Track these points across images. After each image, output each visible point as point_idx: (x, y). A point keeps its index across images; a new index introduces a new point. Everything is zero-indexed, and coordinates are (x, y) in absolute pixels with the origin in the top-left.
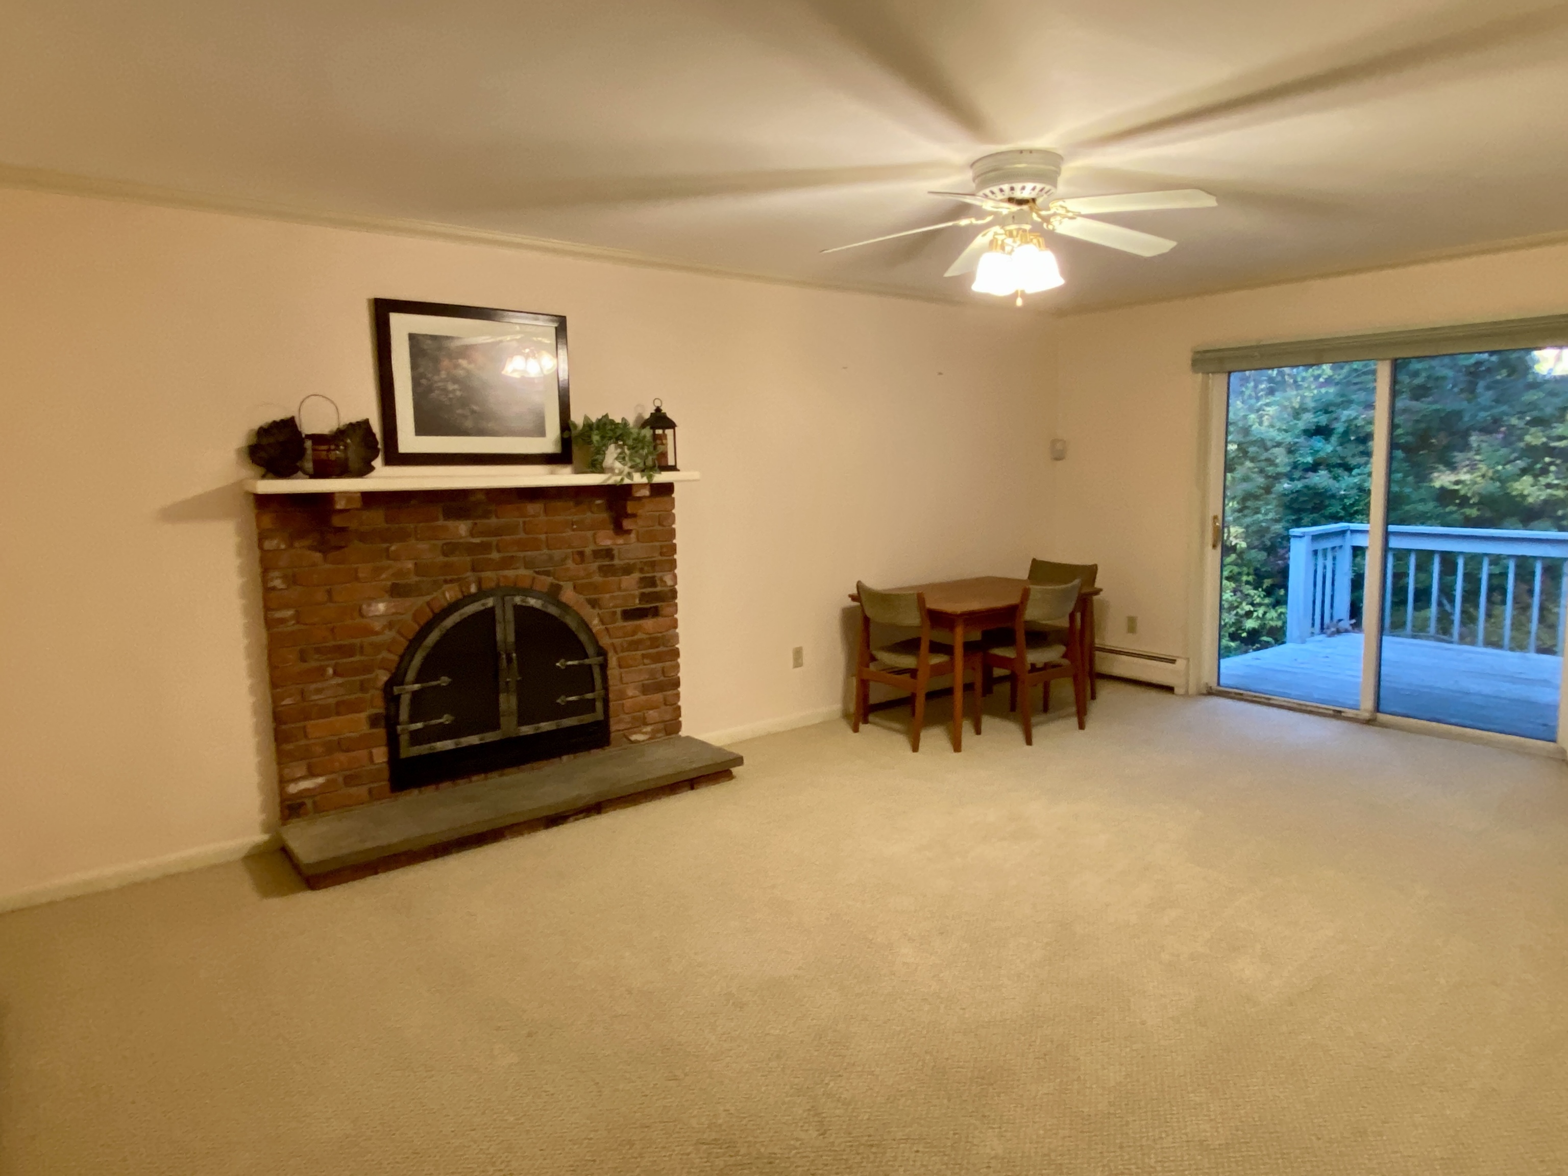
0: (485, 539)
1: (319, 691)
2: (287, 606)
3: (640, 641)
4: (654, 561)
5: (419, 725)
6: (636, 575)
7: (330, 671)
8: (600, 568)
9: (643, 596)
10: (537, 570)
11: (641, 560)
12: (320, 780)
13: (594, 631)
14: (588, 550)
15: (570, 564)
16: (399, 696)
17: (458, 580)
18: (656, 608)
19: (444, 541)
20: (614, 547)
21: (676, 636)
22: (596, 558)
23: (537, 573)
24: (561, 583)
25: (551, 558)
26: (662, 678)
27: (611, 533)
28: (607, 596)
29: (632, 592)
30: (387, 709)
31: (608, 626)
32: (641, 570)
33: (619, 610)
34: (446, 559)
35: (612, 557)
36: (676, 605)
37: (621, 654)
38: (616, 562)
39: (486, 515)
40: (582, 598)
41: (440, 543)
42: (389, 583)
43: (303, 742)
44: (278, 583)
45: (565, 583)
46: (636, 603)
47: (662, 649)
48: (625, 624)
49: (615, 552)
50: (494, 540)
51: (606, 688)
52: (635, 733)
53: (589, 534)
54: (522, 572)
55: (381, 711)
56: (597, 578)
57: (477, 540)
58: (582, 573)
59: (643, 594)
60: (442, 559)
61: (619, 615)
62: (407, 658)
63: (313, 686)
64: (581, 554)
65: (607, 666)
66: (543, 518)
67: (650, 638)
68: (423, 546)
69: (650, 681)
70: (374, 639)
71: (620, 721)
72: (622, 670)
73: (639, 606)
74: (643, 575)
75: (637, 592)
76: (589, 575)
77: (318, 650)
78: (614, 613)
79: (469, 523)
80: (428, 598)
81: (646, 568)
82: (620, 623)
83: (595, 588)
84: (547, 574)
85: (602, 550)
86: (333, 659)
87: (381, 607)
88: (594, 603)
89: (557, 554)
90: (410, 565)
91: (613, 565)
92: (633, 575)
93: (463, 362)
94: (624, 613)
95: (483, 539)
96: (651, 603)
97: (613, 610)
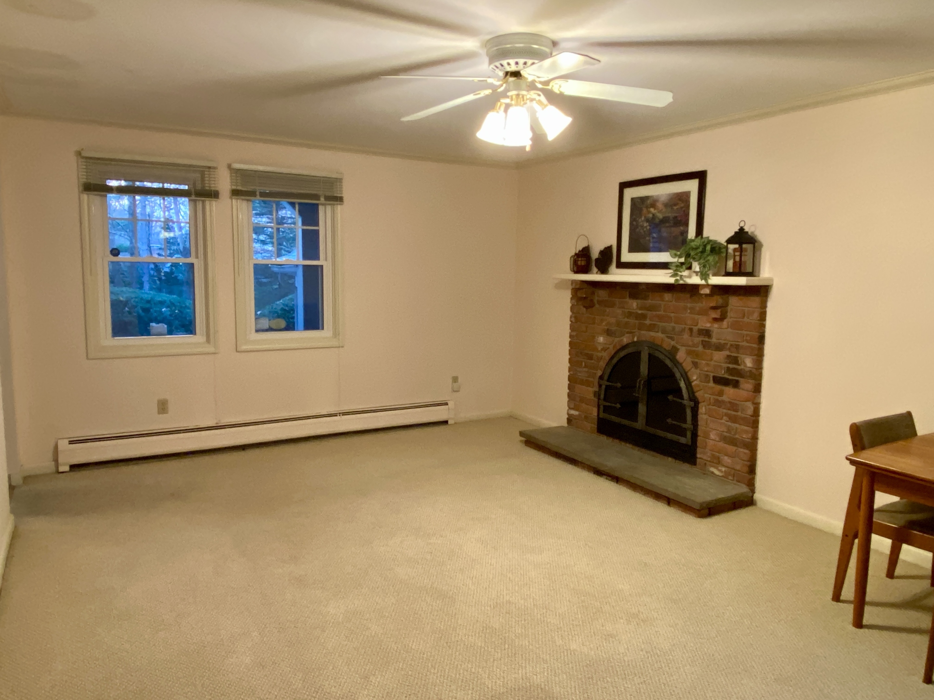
0: (645, 312)
1: (580, 372)
2: (575, 331)
3: (723, 402)
4: (738, 345)
5: (607, 404)
6: (725, 353)
7: (584, 364)
8: (702, 342)
9: (728, 370)
10: (667, 335)
11: (730, 342)
12: (577, 412)
13: (692, 384)
14: (695, 329)
15: (686, 336)
16: (601, 385)
17: (630, 332)
18: (737, 381)
19: (628, 310)
20: (712, 329)
22: (700, 335)
24: (679, 347)
27: (710, 319)
29: (721, 365)
30: (599, 390)
31: (703, 384)
32: (729, 350)
33: (711, 375)
34: (627, 320)
35: (710, 336)
37: (709, 407)
38: (712, 340)
40: (689, 359)
41: (626, 311)
42: (605, 328)
43: (575, 393)
45: (681, 347)
46: (722, 373)
48: (715, 386)
49: (712, 333)
53: (697, 317)
59: (728, 368)
61: (711, 379)
62: (607, 367)
63: (579, 369)
64: (691, 330)
65: (697, 411)
67: (730, 403)
68: (619, 311)
69: (727, 434)
71: (704, 453)
72: (708, 418)
73: (725, 376)
74: (729, 354)
75: (724, 366)
76: (695, 345)
77: (581, 353)
78: (708, 376)
80: (618, 339)
81: (732, 349)
83: (698, 355)
84: (672, 338)
85: (704, 330)
86: (585, 359)
87: (602, 339)
88: (696, 365)
89: (679, 327)
90: (614, 320)
91: (710, 342)
93: (652, 210)
94: (714, 378)
95: (643, 312)
96: (734, 376)
97: (707, 373)
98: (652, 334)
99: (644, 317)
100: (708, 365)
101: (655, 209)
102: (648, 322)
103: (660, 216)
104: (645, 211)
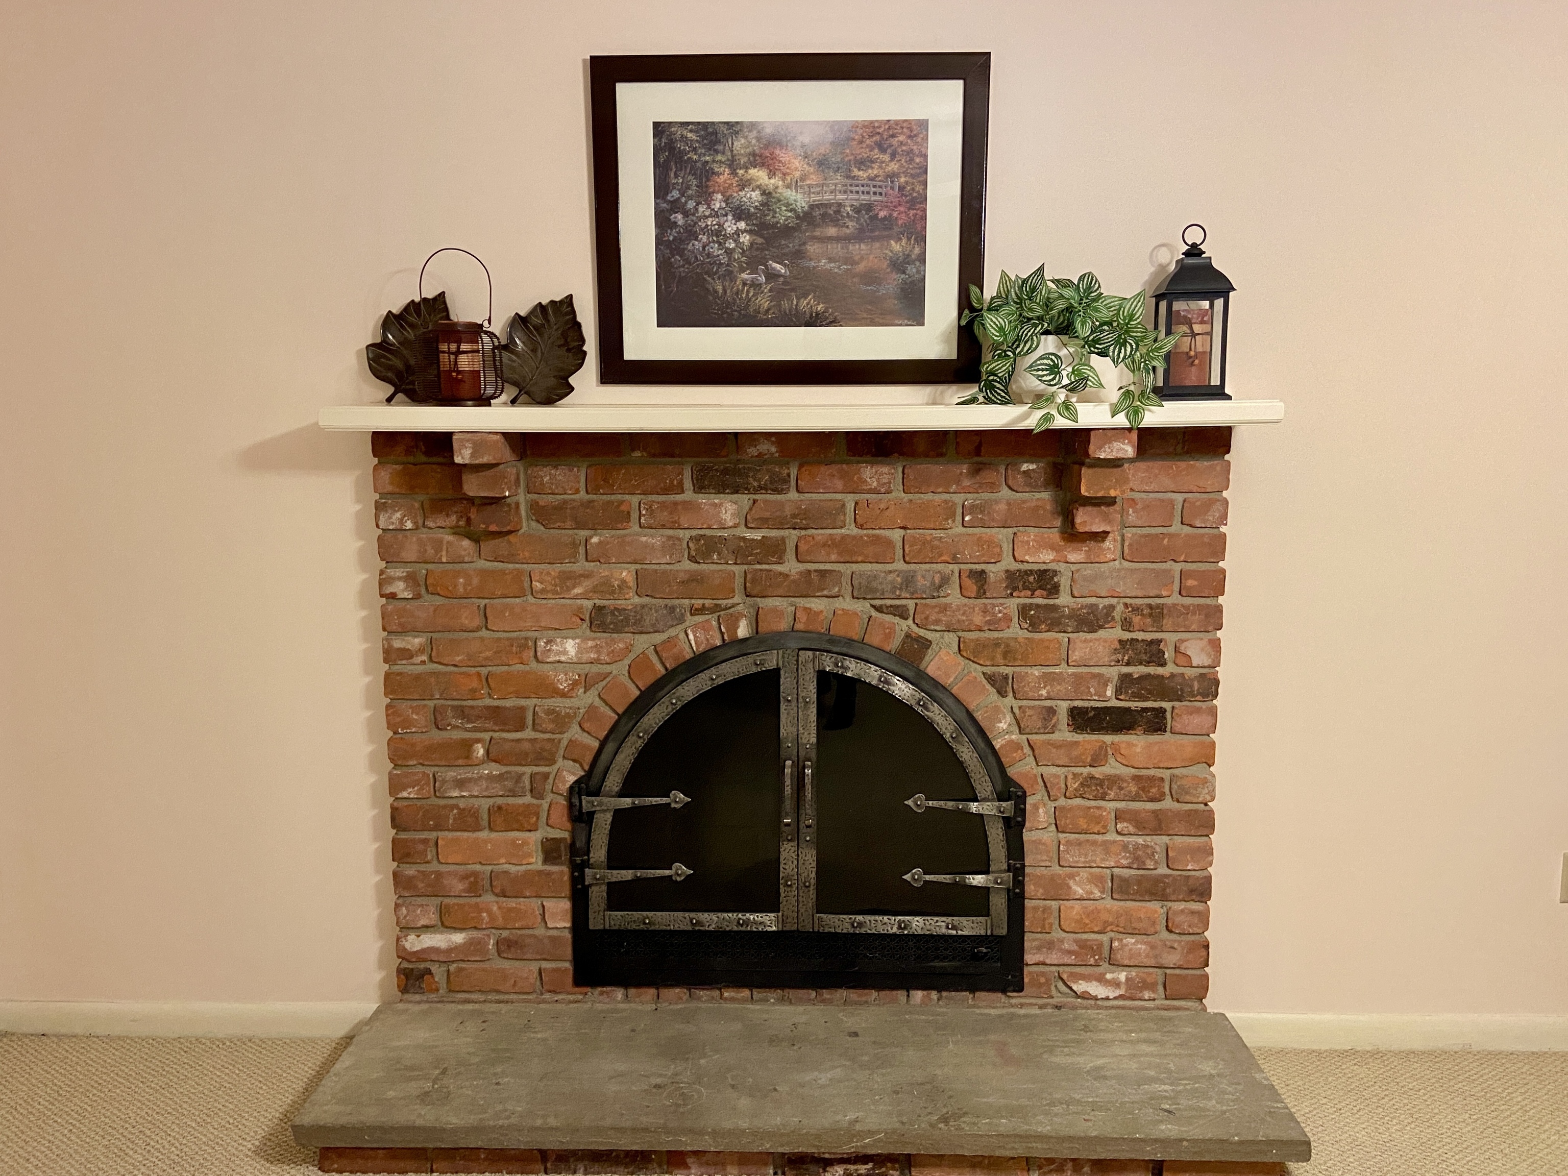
0: (774, 533)
1: (460, 784)
2: (415, 631)
3: (1113, 780)
4: (1160, 607)
5: (627, 875)
6: (1115, 633)
7: (480, 751)
8: (1023, 611)
9: (1125, 683)
10: (877, 603)
11: (1128, 601)
12: (458, 938)
13: (998, 744)
14: (995, 571)
15: (953, 596)
16: (591, 814)
17: (716, 609)
18: (1160, 713)
19: (694, 533)
20: (1061, 567)
21: (1208, 783)
22: (1015, 589)
23: (879, 609)
24: (929, 635)
25: (908, 581)
26: (1163, 870)
27: (1054, 535)
28: (1036, 672)
29: (1103, 670)
30: (573, 833)
31: (1032, 737)
32: (1127, 625)
33: (1063, 707)
34: (695, 566)
35: (1054, 590)
36: (1213, 712)
37: (1062, 802)
38: (1063, 599)
39: (778, 485)
40: (976, 671)
41: (685, 535)
42: (588, 604)
43: (434, 866)
44: (399, 588)
45: (938, 635)
46: (1110, 698)
47: (1167, 804)
48: (1079, 737)
49: (1064, 582)
50: (792, 536)
51: (1018, 871)
52: (1087, 978)
53: (1002, 535)
54: (846, 604)
55: (562, 833)
56: (1016, 631)
57: (757, 535)
58: (978, 619)
59: (1125, 679)
60: (687, 565)
61: (1063, 717)
62: (610, 747)
63: (451, 774)
64: (980, 577)
65: (1022, 825)
66: (898, 494)
67: (1136, 778)
68: (655, 539)
69: (1133, 872)
70: (557, 703)
71: (1050, 946)
72: (1061, 835)
73: (1114, 703)
74: (1127, 636)
75: (1114, 672)
76: (993, 625)
77: (461, 712)
78: (1051, 711)
79: (744, 499)
80: (658, 638)
81: (1136, 619)
82: (1064, 734)
83: (1009, 653)
84: (902, 613)
85: (1031, 572)
86: (486, 730)
87: (571, 647)
88: (1000, 684)
89: (925, 573)
90: (626, 574)
91: (1054, 608)
92: (1101, 633)
93: (759, 175)
94: (1075, 713)
95: (765, 532)
96: (1146, 699)
97: (1048, 703)
98: (816, 604)
99: (774, 550)
100: (1048, 679)
101: (772, 174)
102: (791, 567)
103: (800, 200)
104: (724, 176)
